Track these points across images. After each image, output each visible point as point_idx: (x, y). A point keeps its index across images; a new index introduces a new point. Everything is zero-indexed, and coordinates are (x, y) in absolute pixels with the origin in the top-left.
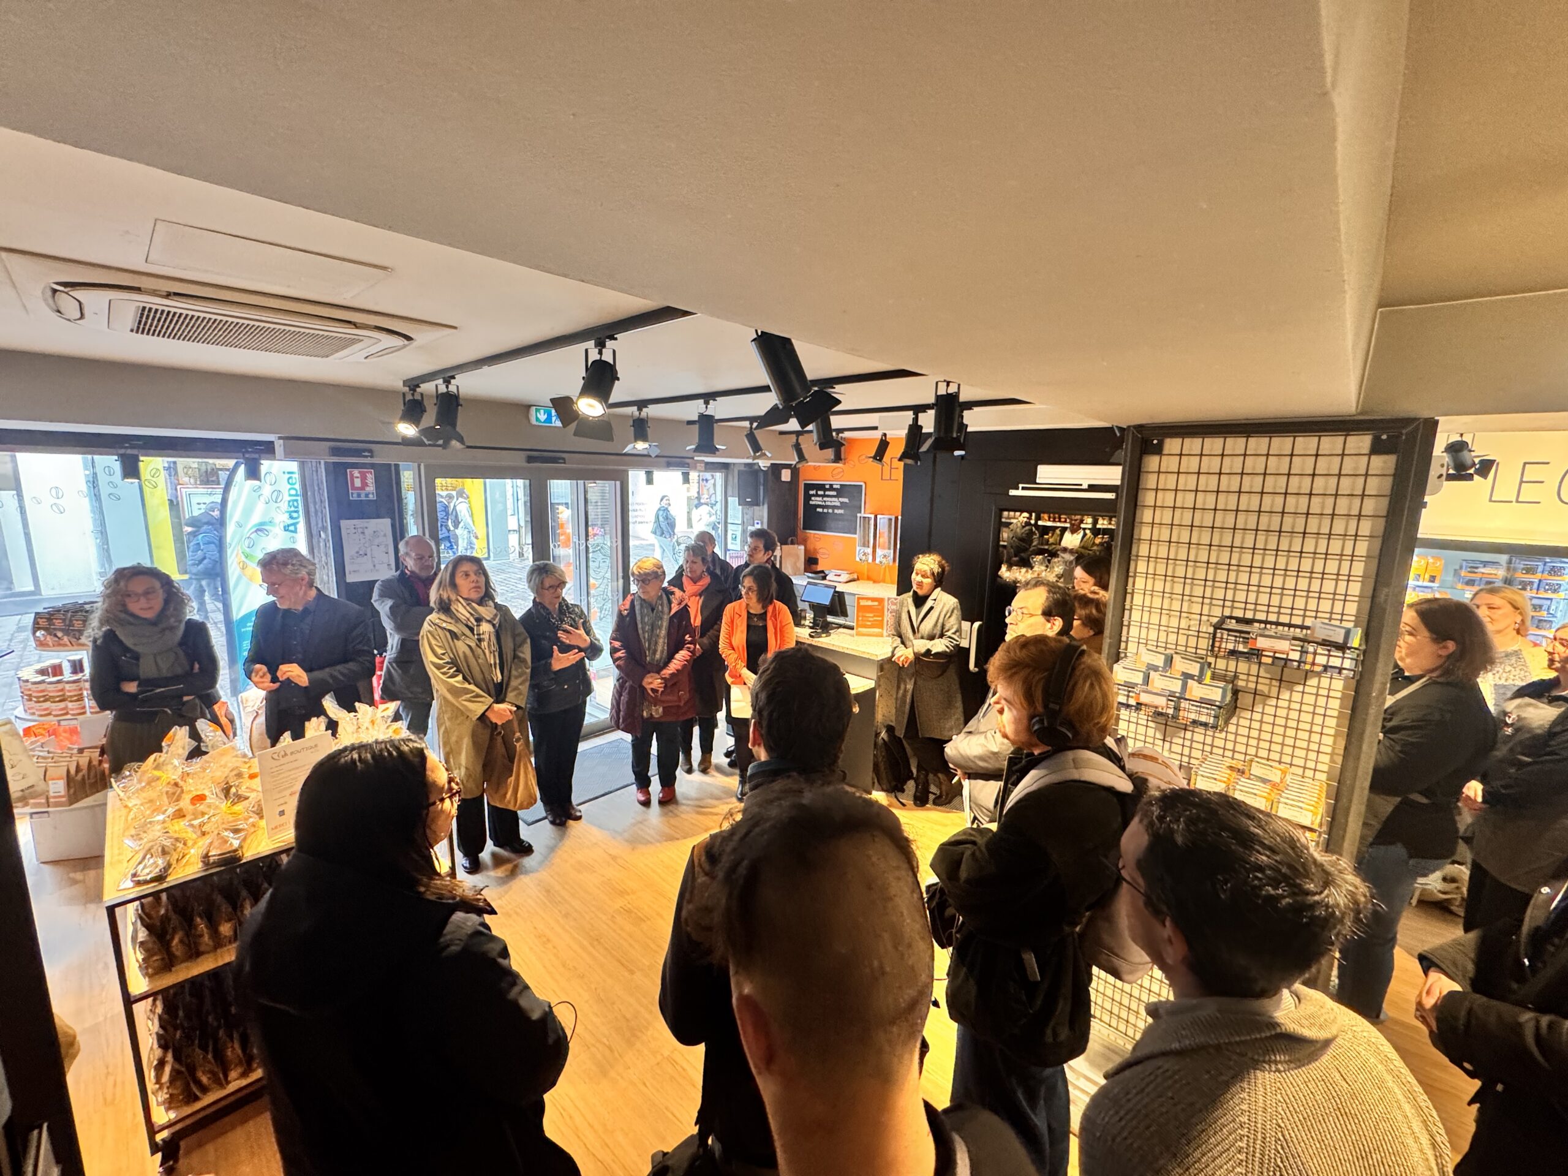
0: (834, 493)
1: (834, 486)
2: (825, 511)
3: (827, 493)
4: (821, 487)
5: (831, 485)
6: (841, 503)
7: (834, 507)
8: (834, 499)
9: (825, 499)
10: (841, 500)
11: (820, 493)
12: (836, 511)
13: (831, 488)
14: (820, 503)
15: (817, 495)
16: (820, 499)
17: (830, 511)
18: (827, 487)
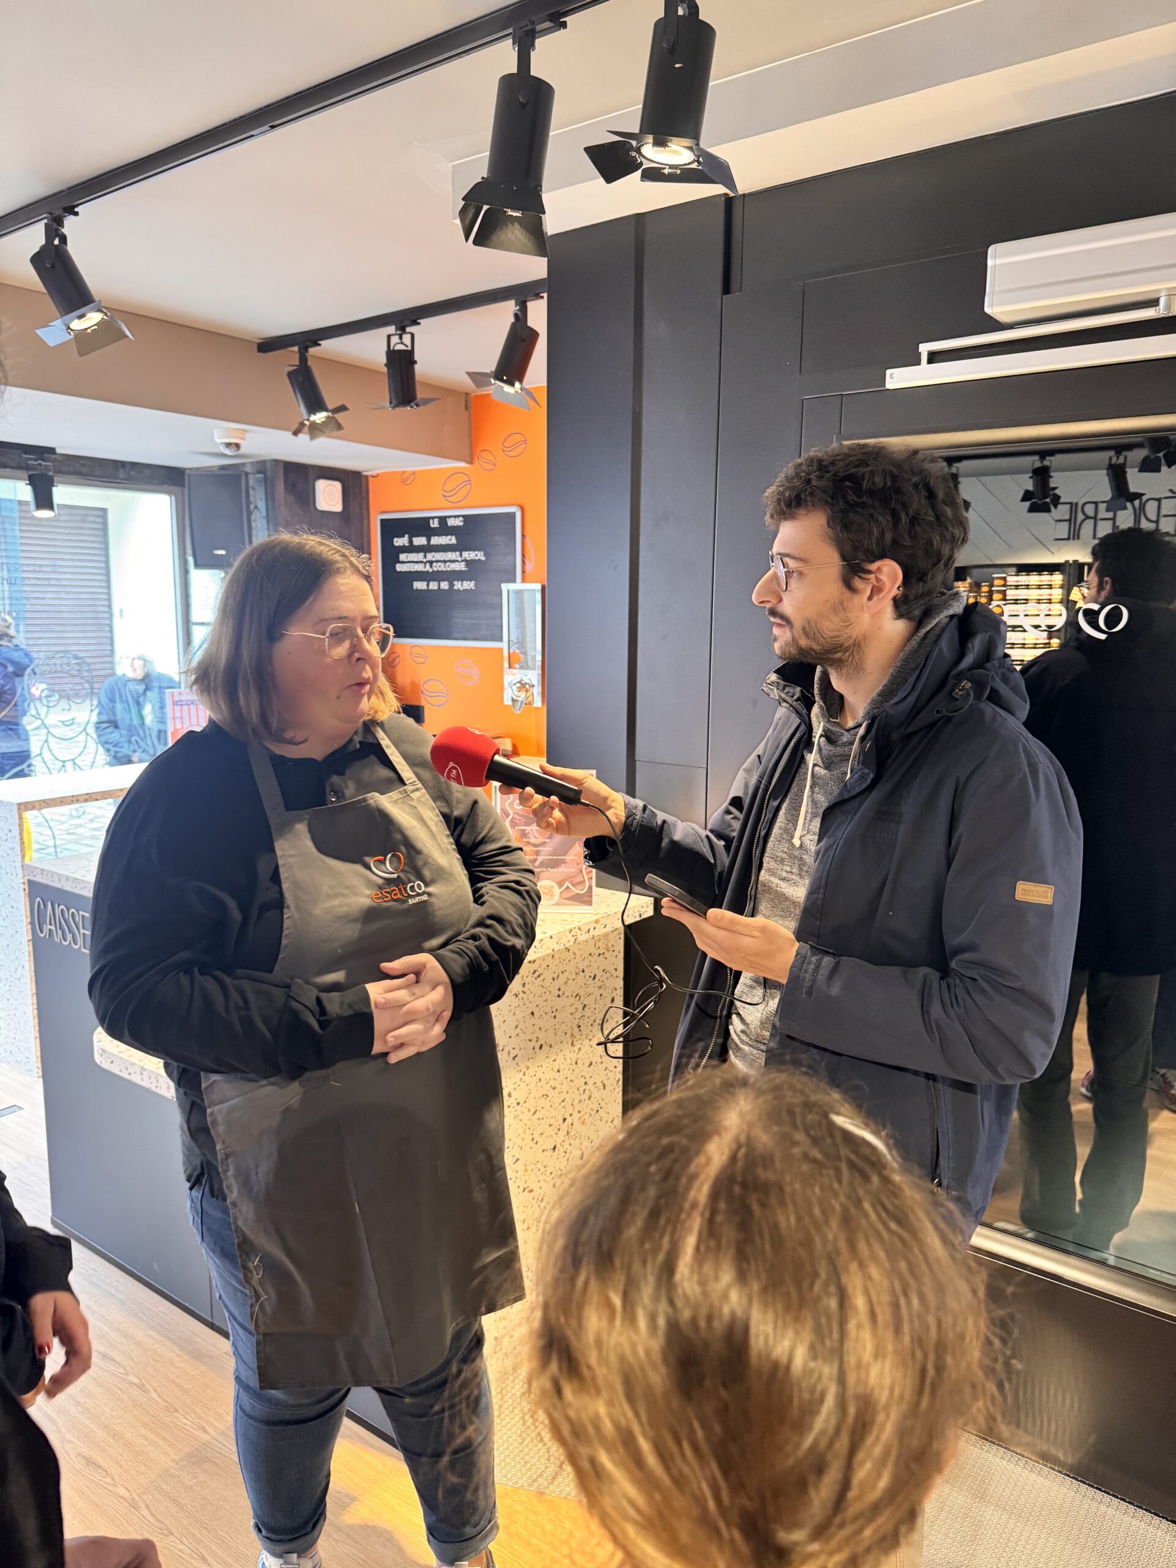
0: (452, 540)
1: (451, 522)
2: (433, 586)
3: (435, 540)
4: (421, 527)
5: (443, 520)
6: (468, 563)
7: (452, 576)
8: (450, 556)
9: (430, 556)
10: (469, 555)
11: (420, 541)
12: (458, 585)
13: (444, 529)
14: (419, 568)
15: (411, 549)
16: (419, 556)
17: (445, 585)
18: (435, 524)
